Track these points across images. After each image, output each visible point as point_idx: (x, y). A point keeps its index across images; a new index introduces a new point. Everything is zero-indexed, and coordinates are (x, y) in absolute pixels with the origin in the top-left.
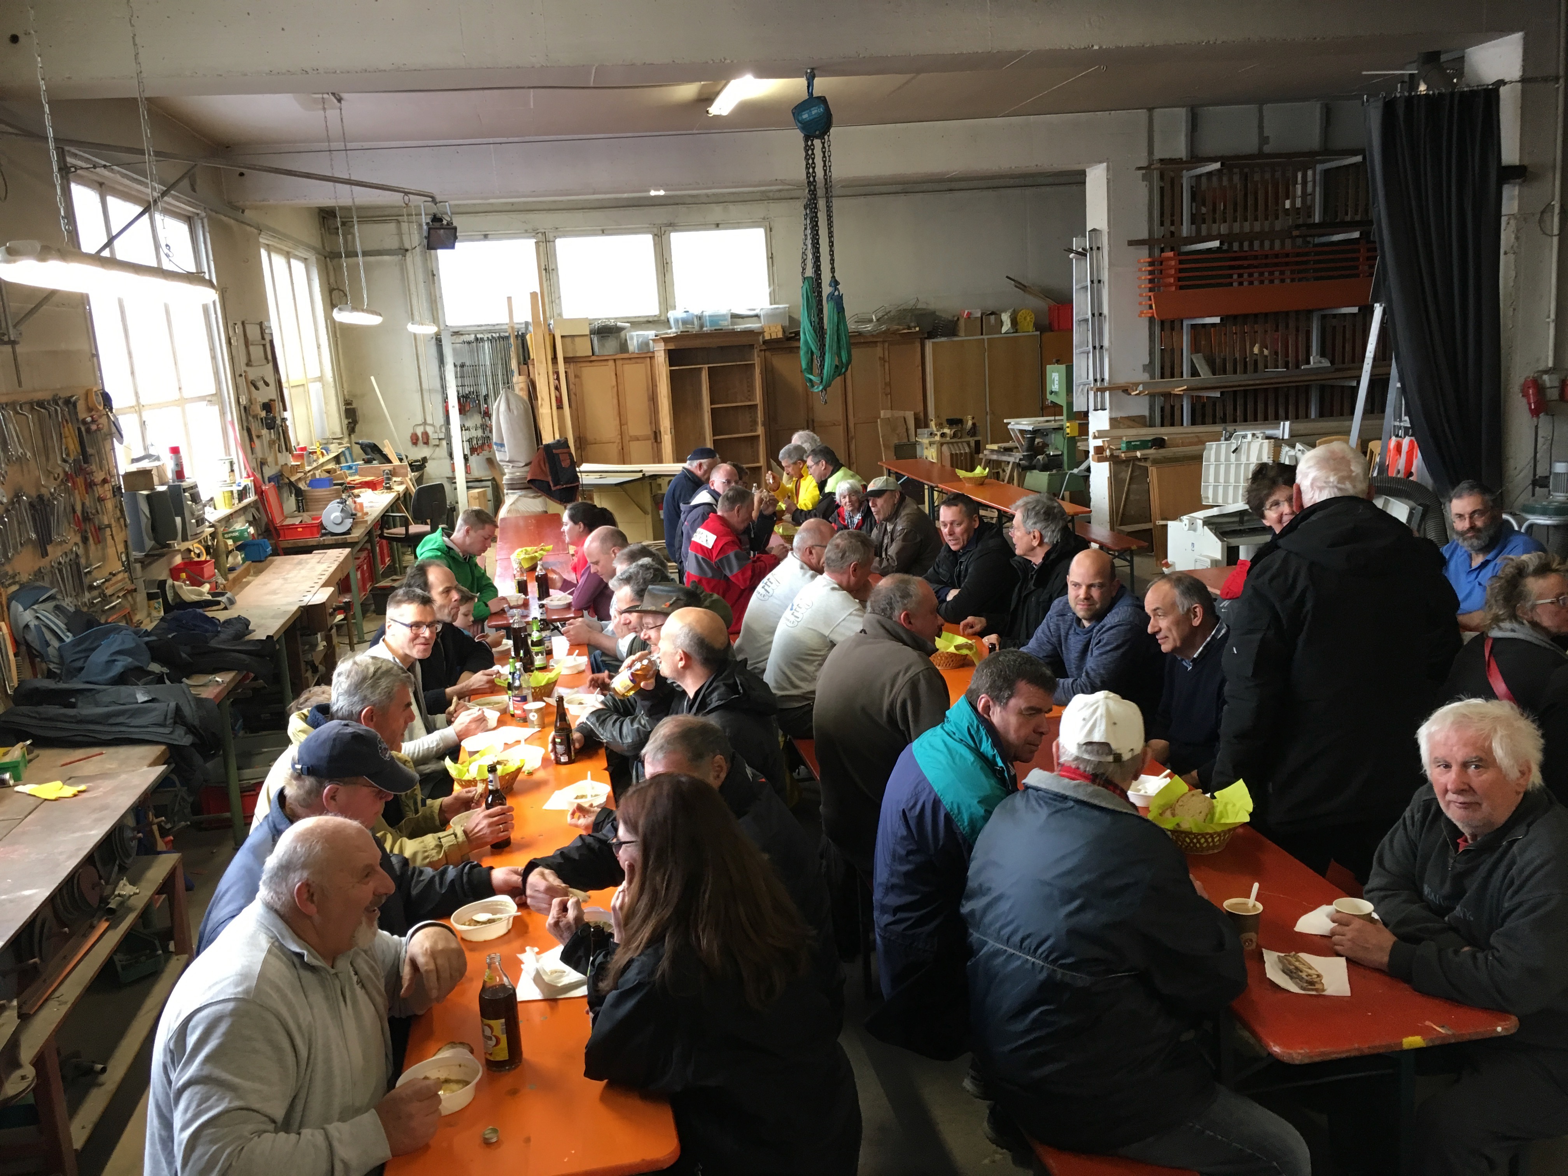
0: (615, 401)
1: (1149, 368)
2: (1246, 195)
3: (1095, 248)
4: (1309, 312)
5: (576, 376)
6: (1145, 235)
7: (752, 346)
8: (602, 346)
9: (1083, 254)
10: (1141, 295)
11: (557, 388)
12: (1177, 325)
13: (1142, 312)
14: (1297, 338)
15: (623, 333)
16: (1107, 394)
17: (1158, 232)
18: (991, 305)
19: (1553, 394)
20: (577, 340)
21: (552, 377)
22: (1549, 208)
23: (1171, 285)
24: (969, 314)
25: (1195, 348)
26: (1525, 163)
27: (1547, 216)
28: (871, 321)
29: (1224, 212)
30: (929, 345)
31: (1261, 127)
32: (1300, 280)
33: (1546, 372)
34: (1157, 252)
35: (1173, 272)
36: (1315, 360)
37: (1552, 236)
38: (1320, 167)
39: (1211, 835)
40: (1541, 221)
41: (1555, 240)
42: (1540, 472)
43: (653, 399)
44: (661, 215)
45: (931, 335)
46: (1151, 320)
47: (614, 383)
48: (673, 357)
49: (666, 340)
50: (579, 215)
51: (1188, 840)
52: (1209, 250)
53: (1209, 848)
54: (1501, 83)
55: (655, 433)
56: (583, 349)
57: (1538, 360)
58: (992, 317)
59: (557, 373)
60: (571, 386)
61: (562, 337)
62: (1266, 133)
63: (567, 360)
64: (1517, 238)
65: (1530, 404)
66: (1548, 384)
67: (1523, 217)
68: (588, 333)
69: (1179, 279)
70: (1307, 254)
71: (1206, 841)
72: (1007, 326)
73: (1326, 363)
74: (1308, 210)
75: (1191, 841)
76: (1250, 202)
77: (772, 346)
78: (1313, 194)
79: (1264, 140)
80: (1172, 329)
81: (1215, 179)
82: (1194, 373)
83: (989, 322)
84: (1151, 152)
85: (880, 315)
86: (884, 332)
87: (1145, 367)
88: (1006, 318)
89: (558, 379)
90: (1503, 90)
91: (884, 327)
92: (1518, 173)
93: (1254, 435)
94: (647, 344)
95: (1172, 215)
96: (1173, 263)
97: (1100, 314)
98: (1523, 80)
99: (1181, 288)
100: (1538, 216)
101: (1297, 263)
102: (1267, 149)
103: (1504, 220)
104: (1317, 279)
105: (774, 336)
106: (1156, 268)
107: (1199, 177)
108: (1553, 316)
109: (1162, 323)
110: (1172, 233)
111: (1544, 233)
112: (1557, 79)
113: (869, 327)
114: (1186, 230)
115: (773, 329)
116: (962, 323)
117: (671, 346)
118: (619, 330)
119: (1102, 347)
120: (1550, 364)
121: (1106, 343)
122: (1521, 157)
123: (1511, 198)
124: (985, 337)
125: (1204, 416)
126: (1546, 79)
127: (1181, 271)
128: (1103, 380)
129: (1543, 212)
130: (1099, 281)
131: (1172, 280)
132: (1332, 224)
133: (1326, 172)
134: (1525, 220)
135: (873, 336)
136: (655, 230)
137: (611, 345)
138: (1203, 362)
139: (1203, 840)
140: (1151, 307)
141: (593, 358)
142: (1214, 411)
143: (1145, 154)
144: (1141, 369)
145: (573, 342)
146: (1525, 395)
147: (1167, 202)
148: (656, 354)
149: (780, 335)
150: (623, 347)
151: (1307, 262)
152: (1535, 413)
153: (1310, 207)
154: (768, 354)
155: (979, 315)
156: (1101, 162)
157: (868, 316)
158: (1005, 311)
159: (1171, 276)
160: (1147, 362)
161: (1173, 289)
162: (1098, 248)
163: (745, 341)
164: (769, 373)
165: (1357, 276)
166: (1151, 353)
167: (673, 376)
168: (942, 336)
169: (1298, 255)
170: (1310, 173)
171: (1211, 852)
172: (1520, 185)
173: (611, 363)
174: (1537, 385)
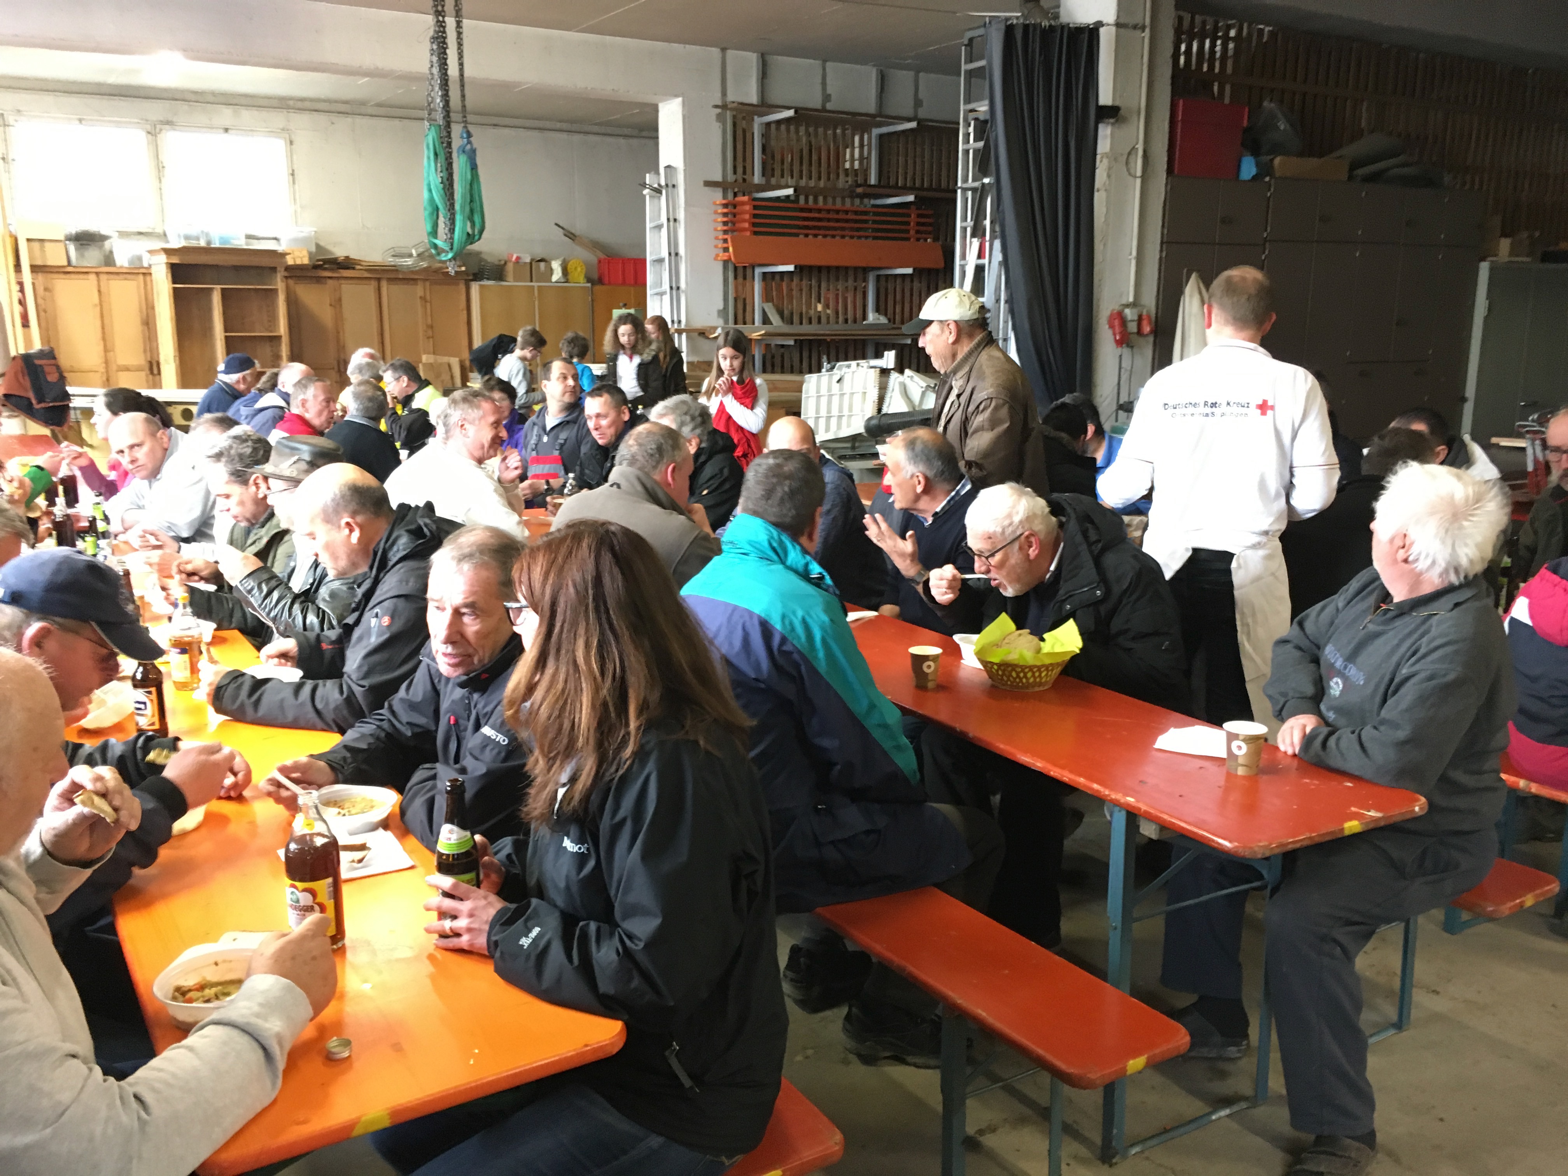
0: (98, 323)
1: (723, 313)
2: (811, 151)
3: (670, 185)
4: (865, 270)
5: (46, 289)
6: (718, 178)
7: (274, 269)
8: (81, 255)
9: (658, 191)
10: (717, 238)
11: (22, 303)
12: (749, 272)
13: (717, 255)
14: (855, 297)
15: (107, 244)
16: (684, 336)
17: (731, 178)
18: (539, 253)
19: (1133, 327)
20: (47, 244)
21: (17, 288)
22: (1133, 150)
23: (744, 230)
24: (518, 258)
25: (767, 297)
26: (1117, 103)
27: (1132, 157)
28: (411, 255)
29: (792, 164)
30: (475, 287)
31: (824, 84)
32: (859, 237)
33: (1127, 306)
34: (730, 196)
35: (747, 217)
36: (872, 317)
37: (1136, 177)
38: (876, 132)
39: (1039, 668)
40: (1127, 163)
41: (1138, 182)
42: (1124, 399)
43: (148, 323)
44: (156, 110)
45: (477, 276)
46: (726, 263)
47: (96, 300)
48: (178, 272)
49: (168, 252)
50: (49, 99)
51: (1014, 674)
52: (778, 199)
53: (1035, 684)
54: (1099, 24)
55: (151, 363)
56: (55, 257)
57: (1121, 296)
58: (542, 265)
59: (21, 284)
60: (40, 301)
61: (28, 240)
62: (829, 90)
63: (35, 269)
64: (1109, 176)
65: (1114, 334)
66: (1129, 317)
67: (1113, 157)
68: (62, 238)
69: (754, 225)
70: (865, 213)
71: (1033, 675)
72: (557, 275)
73: (883, 320)
74: (866, 171)
75: (1018, 676)
76: (815, 157)
77: (296, 273)
78: (869, 158)
79: (827, 98)
80: (745, 278)
81: (783, 127)
82: (766, 321)
83: (539, 267)
84: (724, 94)
85: (421, 250)
86: (426, 270)
87: (719, 312)
88: (556, 266)
89: (22, 290)
90: (1102, 30)
91: (424, 264)
92: (1111, 113)
93: (858, 365)
94: (140, 259)
95: (744, 160)
96: (747, 208)
97: (677, 254)
98: (1118, 25)
99: (756, 233)
100: (1125, 157)
101: (856, 221)
102: (829, 106)
103: (1098, 157)
104: (875, 238)
105: (299, 262)
106: (731, 212)
107: (768, 124)
108: (1134, 253)
109: (736, 268)
110: (744, 180)
111: (1130, 174)
112: (1143, 28)
113: (409, 262)
114: (757, 178)
115: (297, 254)
116: (510, 267)
117: (175, 260)
118: (103, 238)
119: (678, 288)
120: (1131, 299)
121: (683, 285)
122: (1114, 100)
123: (1105, 137)
124: (535, 284)
125: (773, 366)
126: (1135, 27)
127: (755, 216)
128: (679, 322)
129: (1129, 154)
130: (675, 220)
131: (746, 225)
132: (887, 186)
133: (881, 137)
134: (1116, 159)
135: (413, 272)
136: (149, 127)
137: (92, 257)
138: (774, 311)
139: (1029, 675)
140: (726, 250)
141: (70, 269)
142: (783, 362)
143: (719, 95)
144: (716, 314)
145: (42, 249)
146: (1111, 326)
147: (740, 147)
148: (153, 270)
149: (306, 261)
150: (109, 260)
151: (866, 222)
152: (1119, 343)
153: (866, 170)
154: (291, 282)
155: (528, 260)
156: (676, 96)
157: (405, 251)
158: (555, 259)
159: (744, 221)
160: (721, 307)
161: (748, 233)
162: (674, 186)
163: (266, 262)
164: (293, 303)
165: (908, 239)
166: (726, 300)
167: (177, 295)
168: (488, 279)
169: (856, 213)
170: (866, 136)
171: (1037, 689)
172: (1113, 124)
173: (93, 277)
174: (1119, 318)
